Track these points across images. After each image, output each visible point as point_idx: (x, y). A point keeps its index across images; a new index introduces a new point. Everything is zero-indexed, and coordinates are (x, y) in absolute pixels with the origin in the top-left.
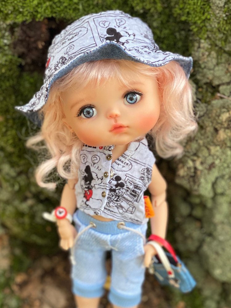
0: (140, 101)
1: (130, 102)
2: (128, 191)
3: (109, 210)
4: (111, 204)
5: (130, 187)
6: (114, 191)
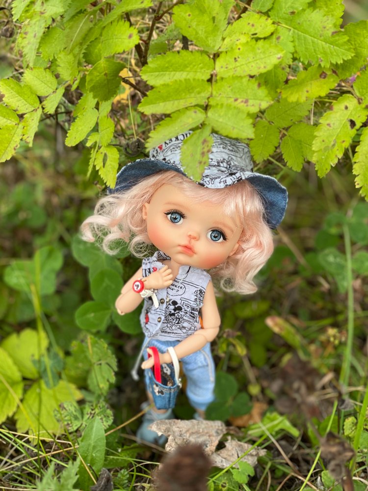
4: (173, 328)
5: (189, 310)
6: (174, 314)
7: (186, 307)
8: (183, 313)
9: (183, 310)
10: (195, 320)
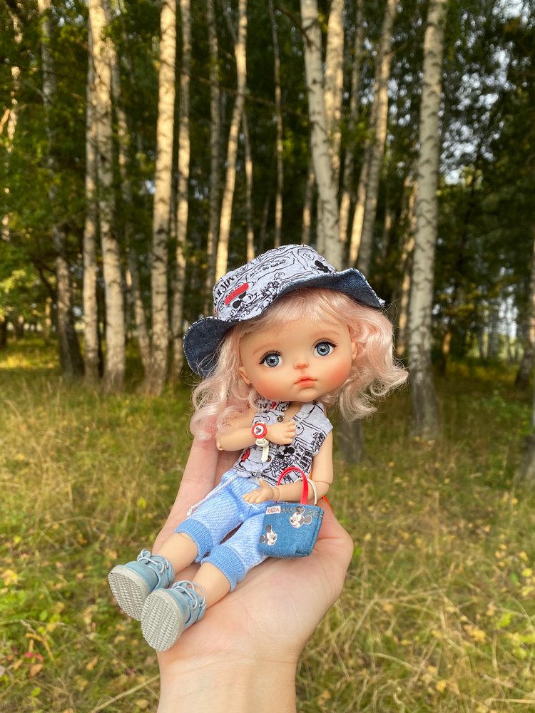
0: (332, 353)
1: (321, 353)
2: (297, 458)
5: (301, 453)
7: (299, 450)
9: (295, 454)
10: (305, 469)
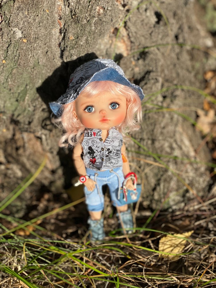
0: (118, 108)
1: (113, 108)
2: (114, 154)
3: (106, 166)
4: (107, 163)
6: (108, 156)
8: (112, 154)
